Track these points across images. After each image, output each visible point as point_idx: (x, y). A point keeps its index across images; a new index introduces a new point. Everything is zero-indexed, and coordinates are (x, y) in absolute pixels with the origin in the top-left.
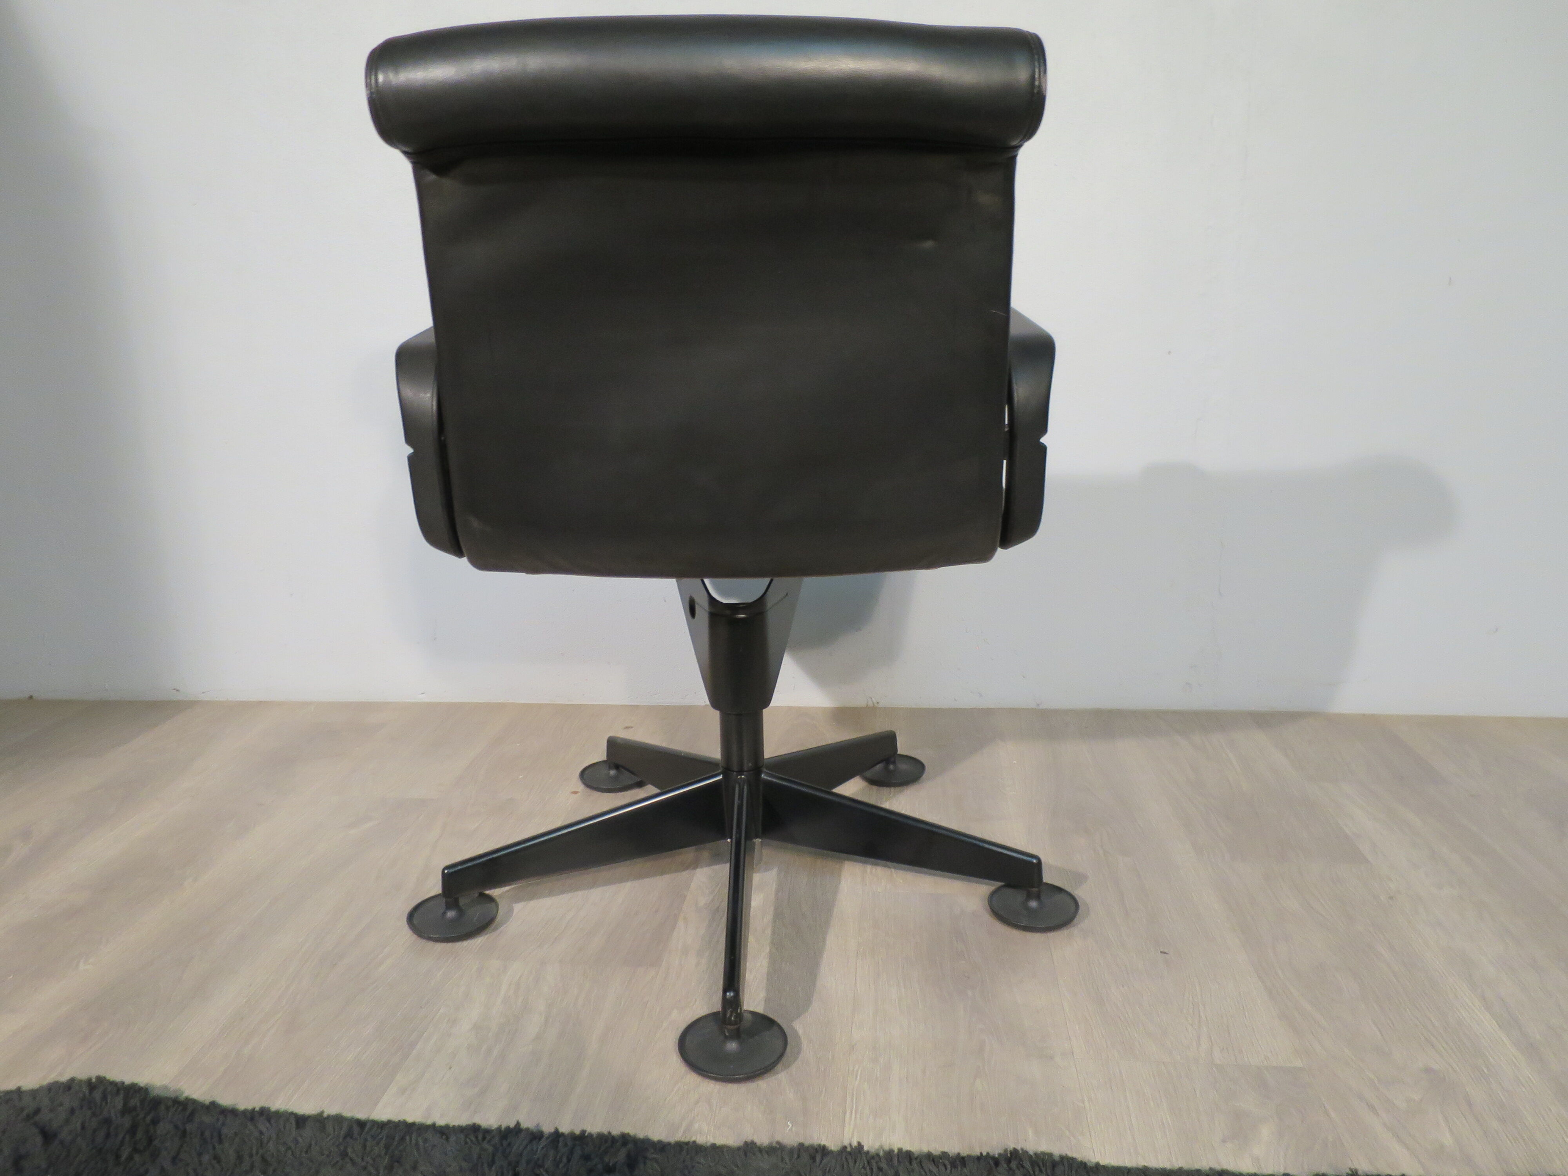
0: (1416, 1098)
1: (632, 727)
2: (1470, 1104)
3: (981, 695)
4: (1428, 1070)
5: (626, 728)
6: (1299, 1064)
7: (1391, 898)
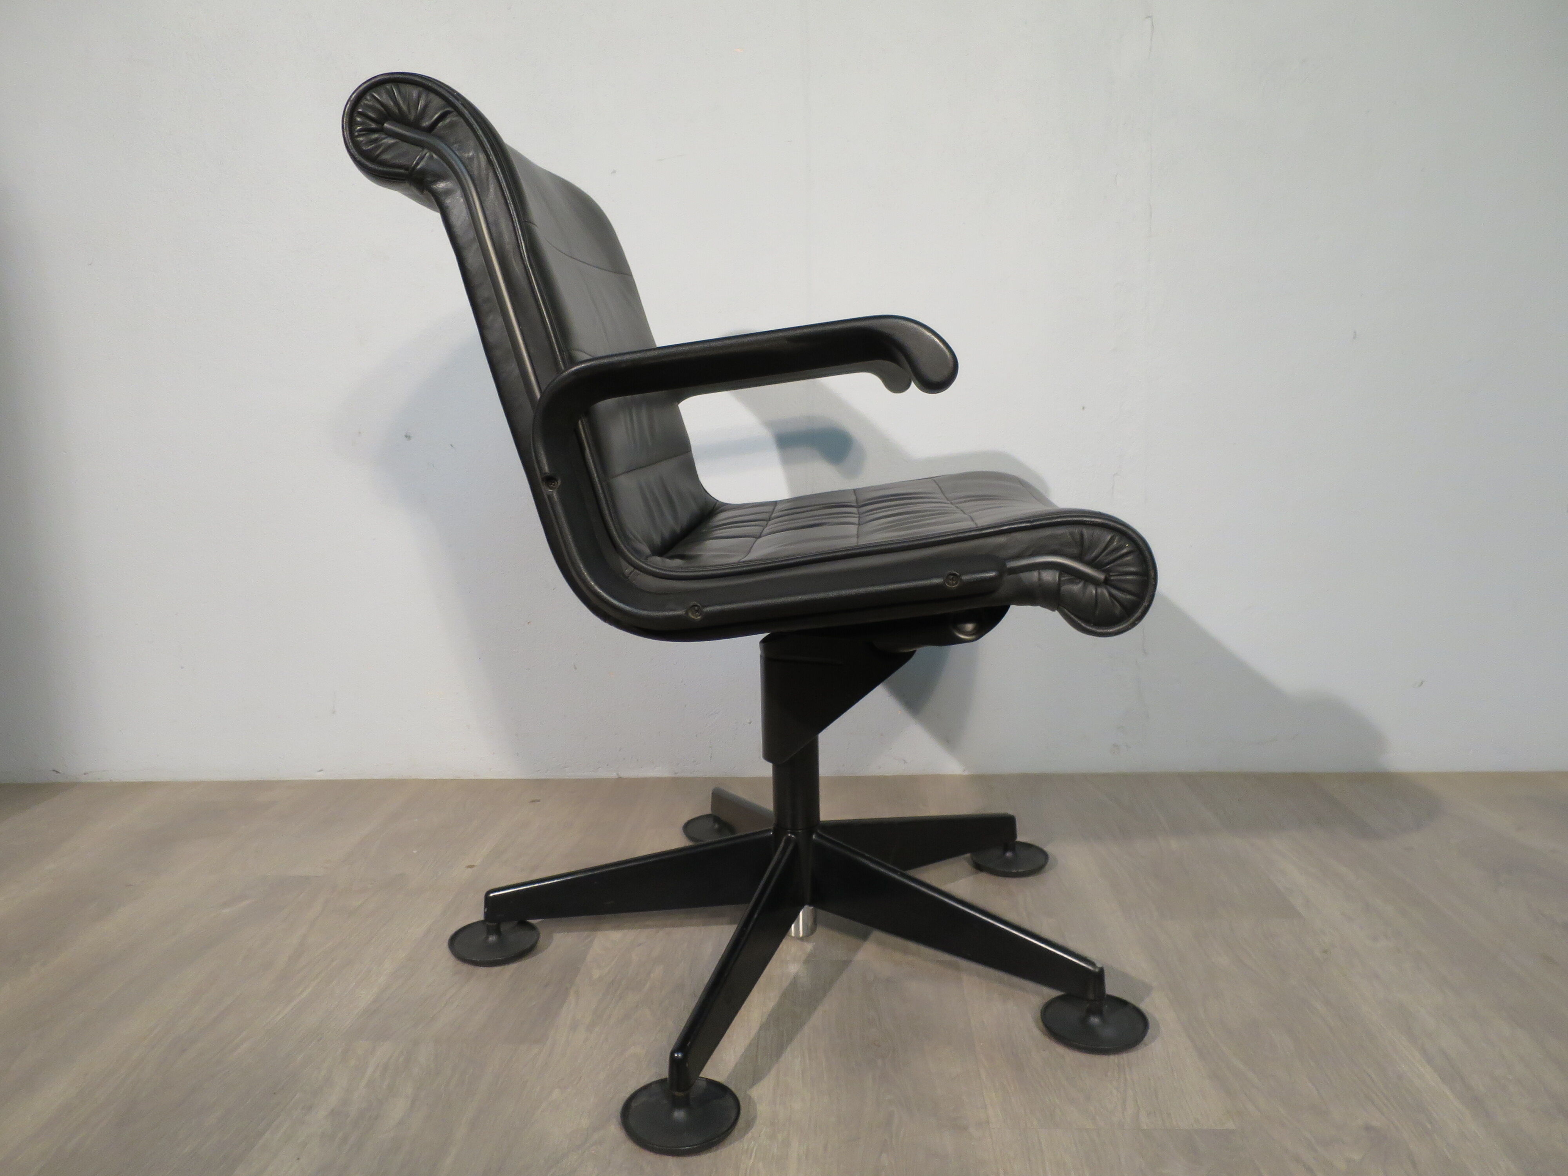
0: (1356, 1158)
1: (539, 801)
2: (1414, 1165)
3: (905, 762)
4: (1368, 1128)
5: (533, 801)
6: (1231, 1125)
7: (1325, 952)
